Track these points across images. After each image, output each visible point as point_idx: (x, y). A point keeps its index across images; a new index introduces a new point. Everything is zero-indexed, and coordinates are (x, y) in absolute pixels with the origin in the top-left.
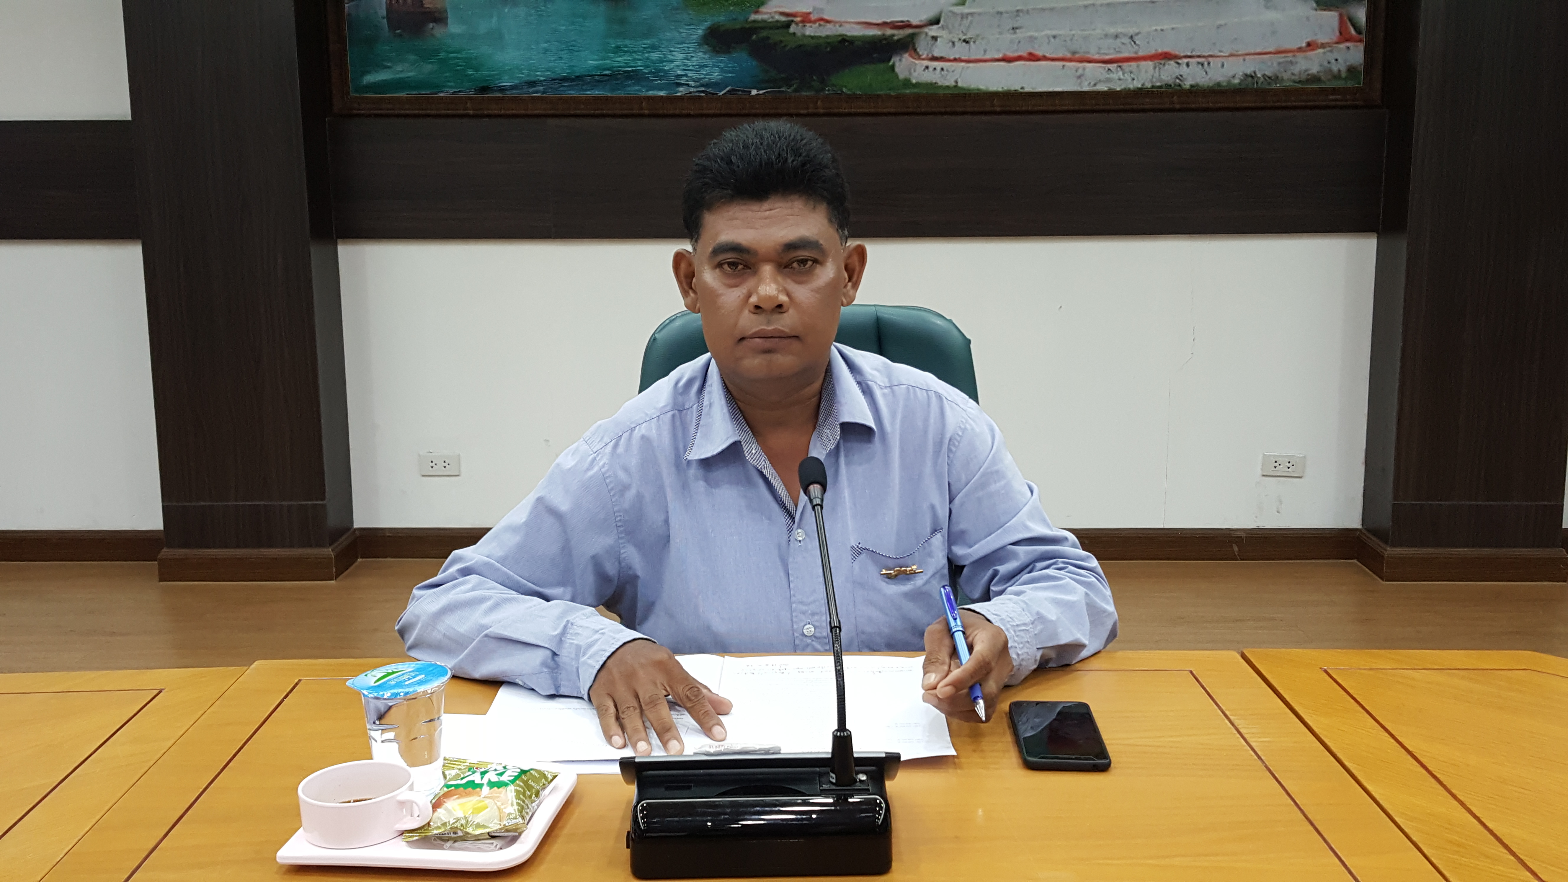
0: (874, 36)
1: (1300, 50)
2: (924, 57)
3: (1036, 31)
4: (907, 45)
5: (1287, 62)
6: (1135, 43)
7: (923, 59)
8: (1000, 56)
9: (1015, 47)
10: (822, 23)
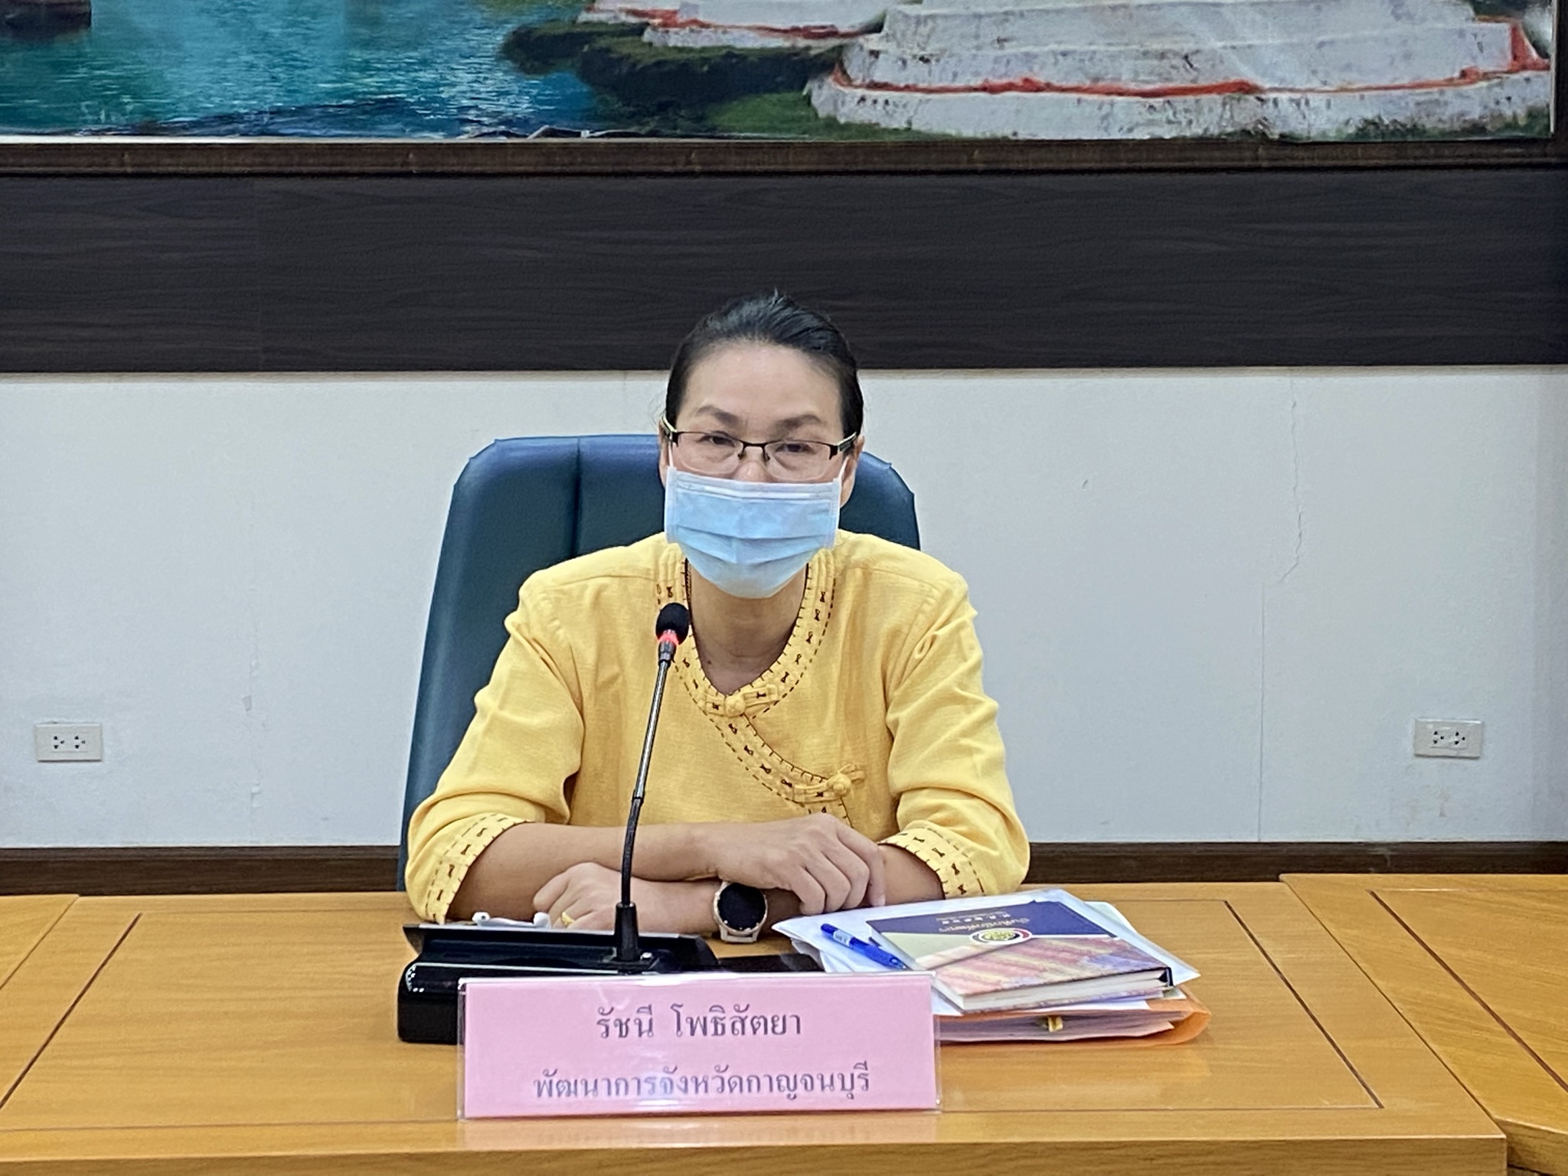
0: (779, 48)
1: (1450, 82)
2: (858, 82)
3: (1036, 45)
4: (831, 64)
5: (1431, 102)
6: (1191, 66)
7: (857, 87)
8: (978, 82)
9: (1003, 70)
10: (694, 27)
